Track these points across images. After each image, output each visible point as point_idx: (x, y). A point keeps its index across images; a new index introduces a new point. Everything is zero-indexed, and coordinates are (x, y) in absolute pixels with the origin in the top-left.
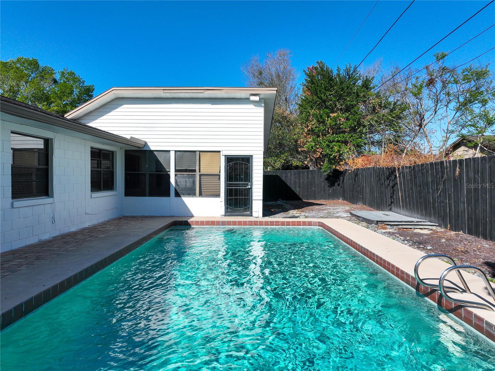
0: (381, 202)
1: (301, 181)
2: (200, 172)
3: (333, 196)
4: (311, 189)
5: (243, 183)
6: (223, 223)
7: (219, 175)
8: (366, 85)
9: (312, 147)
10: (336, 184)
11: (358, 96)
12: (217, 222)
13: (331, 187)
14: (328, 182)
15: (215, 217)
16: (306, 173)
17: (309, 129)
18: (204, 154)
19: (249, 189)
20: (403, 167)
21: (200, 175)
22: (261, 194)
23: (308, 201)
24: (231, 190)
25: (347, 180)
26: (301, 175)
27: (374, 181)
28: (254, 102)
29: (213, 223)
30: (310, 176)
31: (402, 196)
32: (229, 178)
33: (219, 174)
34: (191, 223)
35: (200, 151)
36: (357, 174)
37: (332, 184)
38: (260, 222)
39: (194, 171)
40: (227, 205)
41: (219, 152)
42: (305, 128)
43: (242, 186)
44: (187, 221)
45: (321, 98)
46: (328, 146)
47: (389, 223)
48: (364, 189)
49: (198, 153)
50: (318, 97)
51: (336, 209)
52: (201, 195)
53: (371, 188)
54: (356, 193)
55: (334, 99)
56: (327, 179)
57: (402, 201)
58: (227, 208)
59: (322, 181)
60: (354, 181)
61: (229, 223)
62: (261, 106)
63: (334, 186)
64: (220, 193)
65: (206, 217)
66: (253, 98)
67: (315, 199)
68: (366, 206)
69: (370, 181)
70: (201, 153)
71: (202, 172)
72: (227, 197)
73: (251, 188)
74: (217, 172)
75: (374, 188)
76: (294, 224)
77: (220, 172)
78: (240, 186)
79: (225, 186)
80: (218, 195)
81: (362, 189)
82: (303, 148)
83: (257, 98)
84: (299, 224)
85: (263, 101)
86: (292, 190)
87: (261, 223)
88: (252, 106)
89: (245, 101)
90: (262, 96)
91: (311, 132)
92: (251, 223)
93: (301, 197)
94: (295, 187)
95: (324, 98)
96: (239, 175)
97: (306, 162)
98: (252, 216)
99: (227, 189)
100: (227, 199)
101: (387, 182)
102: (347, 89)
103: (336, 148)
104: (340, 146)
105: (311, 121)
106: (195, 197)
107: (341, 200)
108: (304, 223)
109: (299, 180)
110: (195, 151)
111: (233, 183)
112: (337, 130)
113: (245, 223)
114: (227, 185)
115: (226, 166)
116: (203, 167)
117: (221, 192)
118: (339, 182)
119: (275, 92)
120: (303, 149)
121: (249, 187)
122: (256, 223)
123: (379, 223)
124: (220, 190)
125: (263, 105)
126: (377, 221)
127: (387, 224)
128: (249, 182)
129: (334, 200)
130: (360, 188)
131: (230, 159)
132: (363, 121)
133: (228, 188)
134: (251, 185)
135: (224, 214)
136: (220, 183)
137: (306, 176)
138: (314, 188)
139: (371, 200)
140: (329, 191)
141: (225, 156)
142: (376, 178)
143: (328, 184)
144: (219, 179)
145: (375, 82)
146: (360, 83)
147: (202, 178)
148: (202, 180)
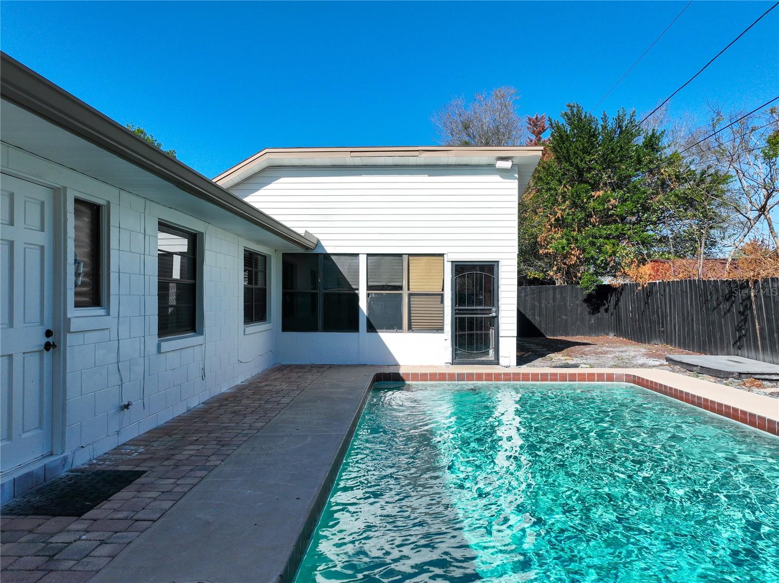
0: (710, 340)
1: (543, 305)
2: (408, 289)
3: (598, 329)
4: (560, 317)
5: (483, 308)
6: (452, 377)
7: (442, 295)
8: (652, 143)
9: (563, 248)
10: (602, 309)
11: (639, 161)
12: (440, 374)
13: (593, 314)
14: (588, 306)
15: (436, 367)
16: (551, 292)
17: (558, 217)
18: (415, 260)
19: (494, 317)
20: (766, 280)
21: (410, 295)
22: (515, 327)
23: (555, 338)
24: (462, 320)
25: (627, 305)
26: (543, 294)
27: (691, 304)
28: (503, 172)
29: (434, 377)
30: (558, 296)
31: (762, 329)
32: (460, 298)
33: (442, 292)
34: (404, 377)
35: (410, 255)
36: (651, 292)
37: (595, 310)
38: (514, 374)
39: (400, 288)
40: (456, 345)
41: (442, 255)
42: (551, 217)
43: (482, 314)
44: (398, 374)
45: (577, 167)
46: (593, 244)
47: (762, 377)
48: (666, 316)
49: (405, 258)
50: (571, 164)
51: (625, 351)
52: (410, 328)
53: (683, 315)
54: (647, 325)
55: (598, 167)
56: (585, 301)
57: (763, 338)
58: (456, 350)
59: (577, 305)
60: (642, 304)
61: (461, 377)
62: (514, 178)
63: (599, 312)
64: (443, 325)
65: (421, 366)
66: (500, 164)
67: (567, 335)
68: (671, 346)
69: (683, 304)
70: (410, 258)
71: (412, 291)
72: (456, 331)
73: (497, 317)
74: (438, 290)
75: (692, 315)
76: (563, 377)
77: (443, 290)
78: (477, 314)
79: (452, 312)
80: (440, 329)
81: (662, 316)
82: (546, 248)
83: (507, 164)
84: (582, 377)
85: (516, 169)
86: (528, 320)
87: (516, 377)
88: (497, 178)
89: (488, 168)
90: (516, 161)
91: (560, 223)
92: (498, 377)
93: (543, 331)
94: (534, 314)
95: (582, 165)
96: (476, 295)
97: (551, 273)
98: (498, 364)
99: (456, 318)
100: (456, 335)
101: (724, 306)
102: (621, 150)
103: (608, 248)
104: (614, 245)
105: (559, 205)
106: (402, 332)
107: (611, 336)
108: (591, 377)
109: (540, 303)
110: (400, 255)
111: (466, 308)
112: (607, 219)
113: (489, 377)
114: (456, 312)
115: (454, 280)
116: (413, 281)
117: (445, 323)
118: (606, 306)
119: (540, 153)
120: (546, 251)
121: (494, 314)
122: (507, 377)
123: (743, 376)
124: (443, 320)
125: (516, 175)
126: (740, 374)
127: (759, 379)
128: (493, 306)
129: (598, 336)
130: (658, 317)
131: (461, 269)
132: (649, 203)
133: (457, 316)
134: (497, 311)
135: (451, 361)
136: (443, 308)
137: (551, 296)
138: (566, 315)
139: (684, 336)
140: (590, 321)
141: (452, 262)
142: (696, 298)
143: (588, 309)
144: (442, 302)
145: (665, 141)
146: (640, 141)
147: (411, 299)
148: (411, 303)
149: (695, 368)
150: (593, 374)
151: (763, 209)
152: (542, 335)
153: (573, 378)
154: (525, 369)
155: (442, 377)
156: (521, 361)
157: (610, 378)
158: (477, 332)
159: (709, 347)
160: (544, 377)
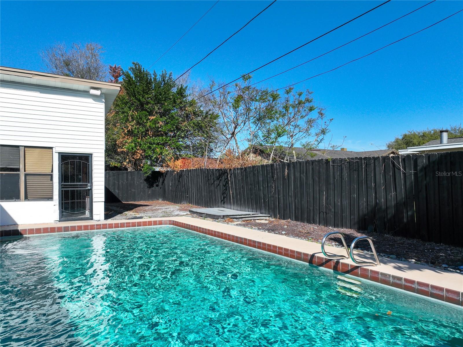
0: (210, 200)
1: (120, 183)
2: (25, 171)
3: (153, 197)
4: (130, 190)
5: (81, 183)
6: (59, 229)
7: (52, 176)
8: (181, 92)
9: (132, 149)
10: (155, 185)
11: (175, 102)
12: (51, 228)
13: (150, 188)
14: (147, 183)
15: (48, 224)
16: (125, 175)
17: (129, 130)
18: (30, 150)
19: (89, 190)
20: (234, 169)
21: (26, 175)
22: (103, 195)
23: (128, 203)
24: (66, 192)
25: (169, 183)
26: (120, 176)
27: (201, 182)
28: (94, 97)
29: (46, 230)
30: (130, 177)
31: (233, 194)
32: (64, 178)
33: (51, 173)
34: (22, 232)
35: (25, 147)
36: (181, 175)
37: (151, 185)
38: (103, 225)
39: (18, 170)
40: (62, 209)
41: (51, 148)
42: (125, 129)
43: (81, 187)
44: (18, 231)
45: (139, 100)
46: (150, 148)
47: (233, 217)
48: (189, 189)
49: (22, 149)
50: (136, 99)
51: (168, 208)
52: (26, 198)
53: (197, 187)
54: (179, 194)
55: (152, 102)
56: (145, 180)
57: (233, 198)
58: (62, 212)
59: (141, 183)
60: (177, 182)
61: (66, 229)
62: (102, 102)
63: (153, 187)
64: (53, 196)
65: (35, 224)
66: (92, 92)
67: (135, 201)
68: (192, 204)
69: (197, 182)
70: (26, 149)
71: (27, 172)
72: (62, 200)
73: (91, 189)
74: (48, 171)
75: (202, 187)
76: (134, 225)
77: (52, 171)
78: (77, 188)
79: (59, 187)
80: (51, 198)
81: (187, 188)
82: (122, 148)
83: (98, 93)
84: (145, 224)
85: (104, 96)
86: (111, 192)
87: (105, 226)
88: (90, 100)
89: (84, 93)
90: (103, 91)
91: (130, 133)
92: (92, 227)
93: (120, 199)
94: (114, 189)
95: (143, 100)
96: (77, 175)
97: (125, 164)
98: (92, 219)
99: (62, 191)
100: (62, 203)
101: (217, 182)
102: (165, 94)
103: (158, 150)
104: (161, 148)
105: (130, 122)
106: (20, 201)
107: (160, 201)
108: (150, 223)
109: (118, 181)
110: (18, 147)
111: (69, 184)
112: (157, 133)
113: (86, 227)
114: (61, 187)
115: (60, 165)
116: (29, 165)
117: (54, 194)
118: (157, 183)
119: (119, 88)
120: (122, 150)
121: (89, 188)
122: (99, 227)
123: (225, 217)
124: (53, 192)
125: (104, 100)
126: (224, 216)
127: (232, 218)
128: (89, 182)
129: (153, 201)
130: (185, 189)
131: (64, 158)
132: (180, 126)
133: (63, 189)
134: (92, 186)
135: (58, 220)
136: (53, 184)
137: (125, 178)
138: (134, 189)
139: (198, 199)
140: (148, 192)
141: (59, 153)
142: (204, 178)
143: (147, 185)
144: (52, 179)
145: (188, 92)
146: (174, 90)
147: (27, 178)
148: (27, 180)
149: (203, 215)
150: (151, 221)
151: (233, 134)
152: (120, 201)
153: (139, 224)
154: (110, 221)
155: (53, 230)
156: (107, 217)
157: (161, 223)
158: (77, 201)
159: (210, 204)
160: (122, 225)
